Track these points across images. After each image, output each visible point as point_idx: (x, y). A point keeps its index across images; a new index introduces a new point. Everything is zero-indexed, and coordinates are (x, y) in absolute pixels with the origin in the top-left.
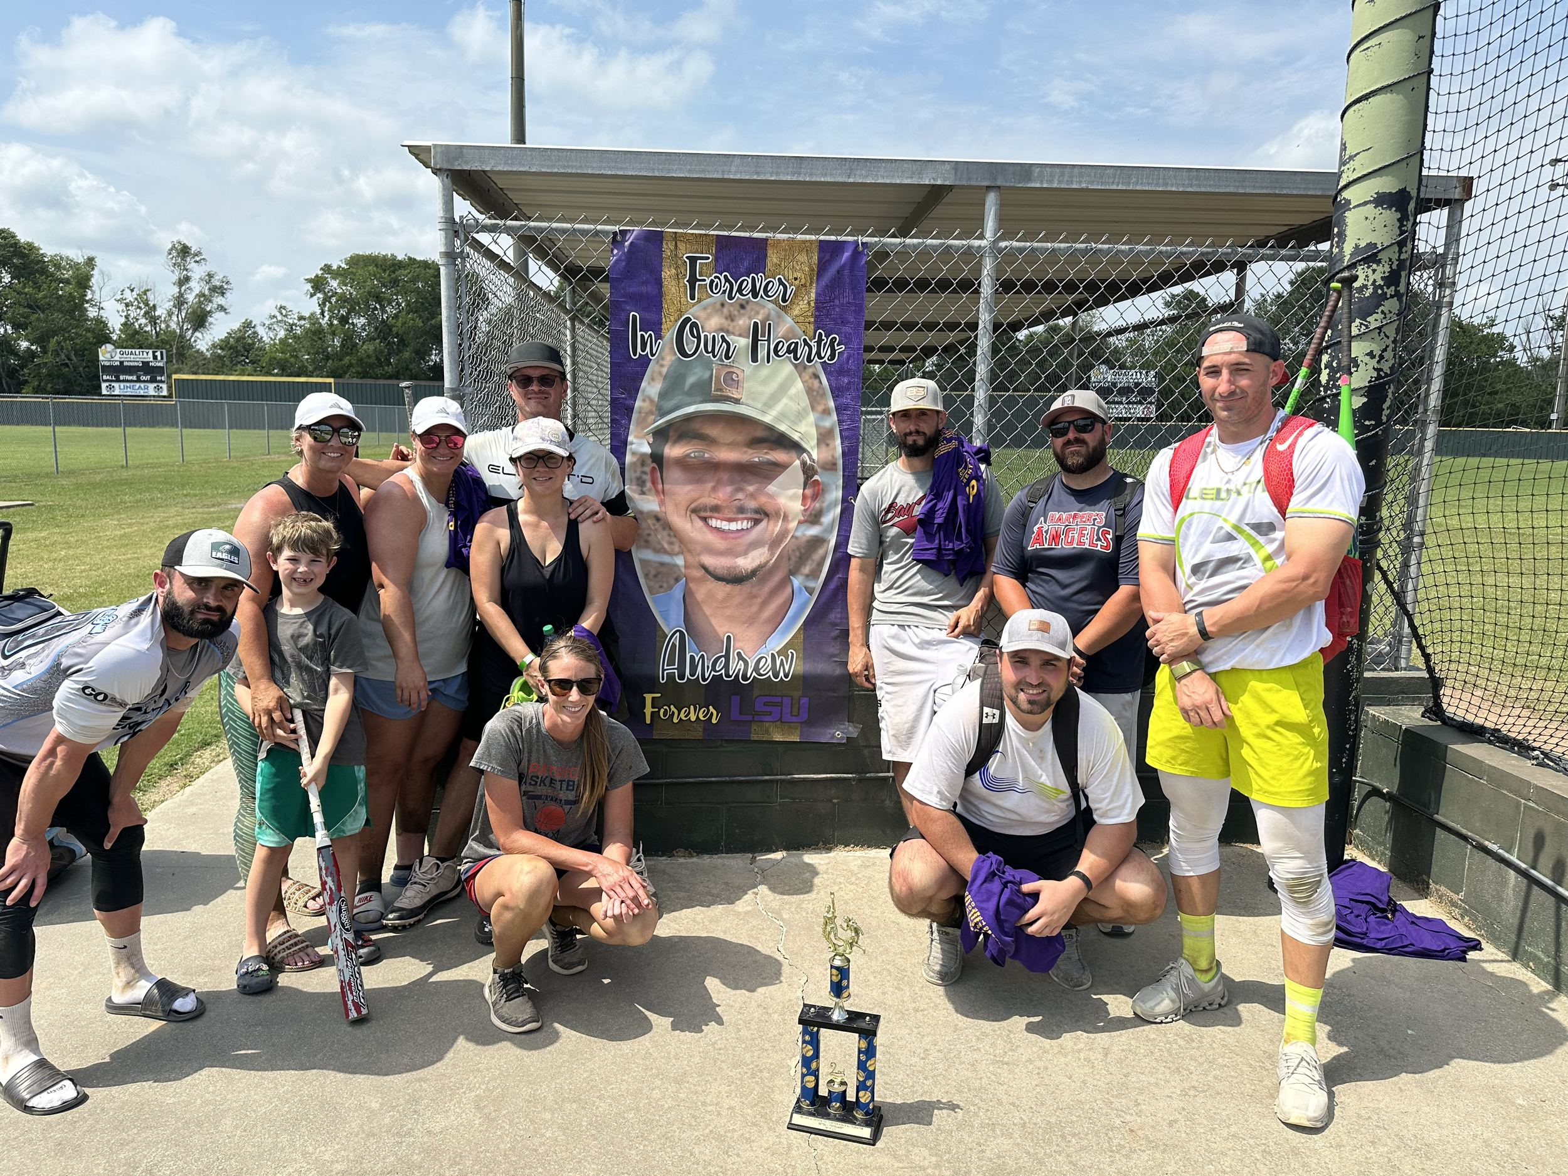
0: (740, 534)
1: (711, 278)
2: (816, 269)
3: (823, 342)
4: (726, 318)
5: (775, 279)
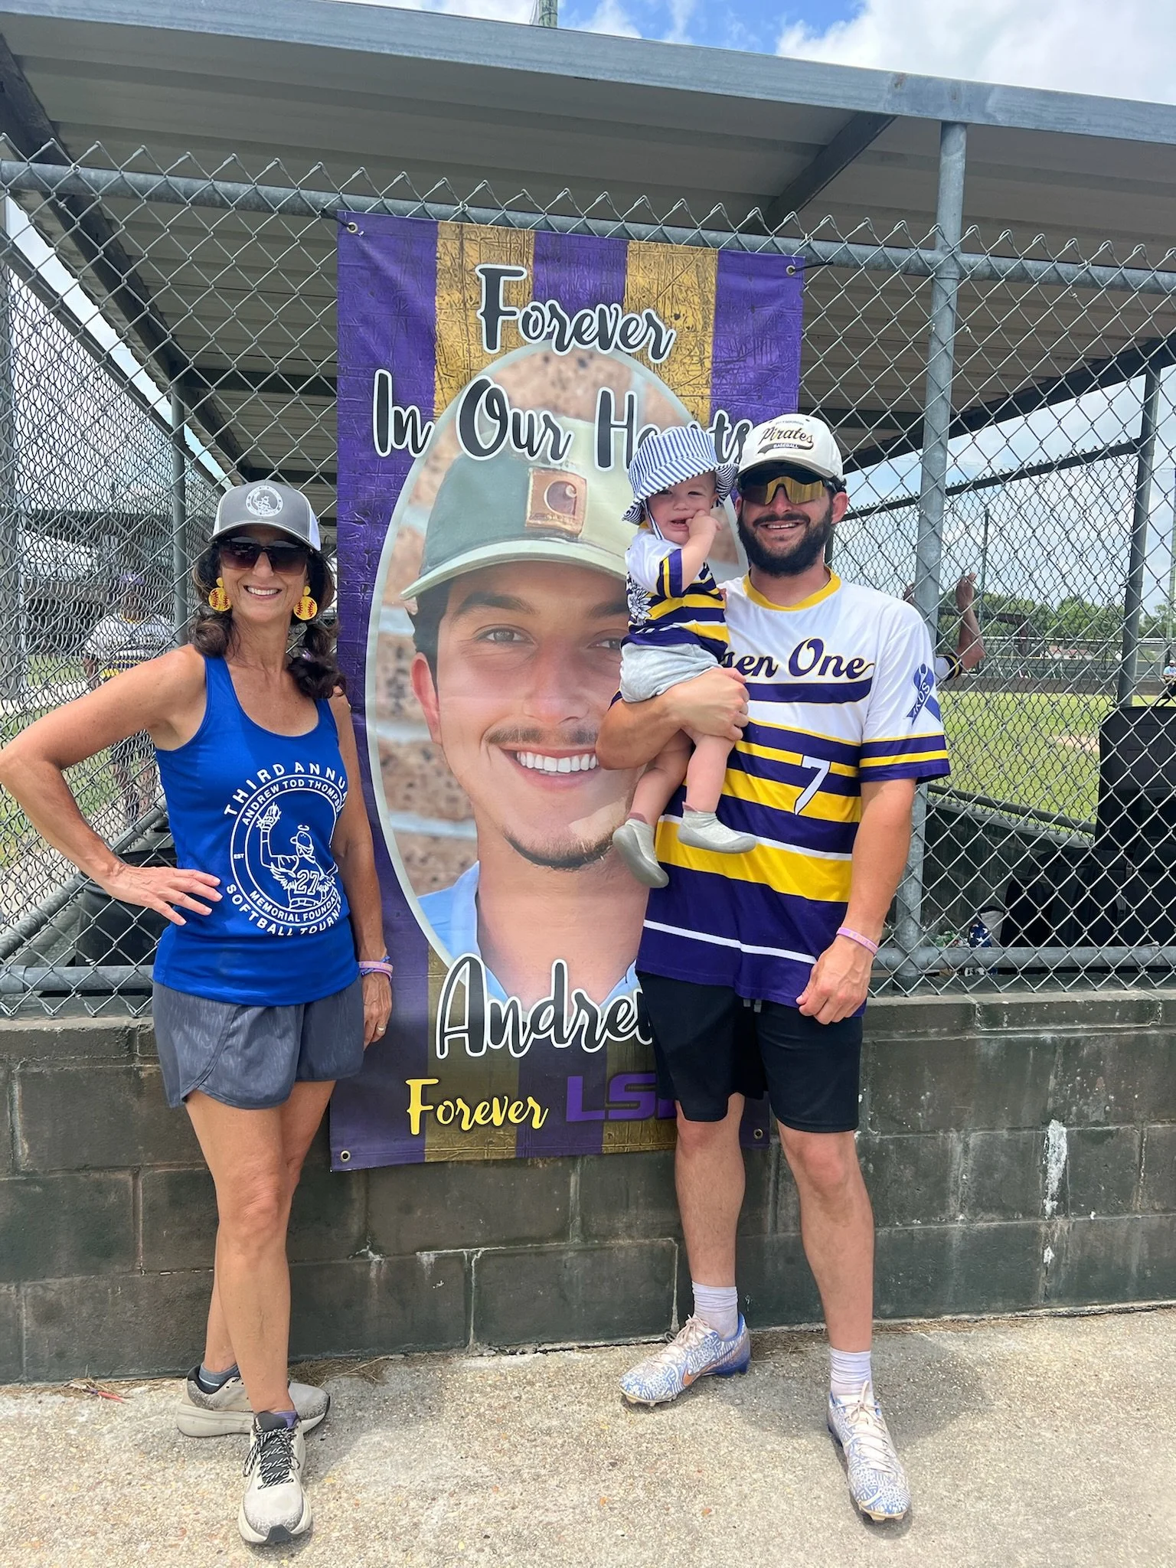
1: (524, 311)
2: (713, 301)
3: (726, 433)
4: (553, 384)
5: (640, 315)
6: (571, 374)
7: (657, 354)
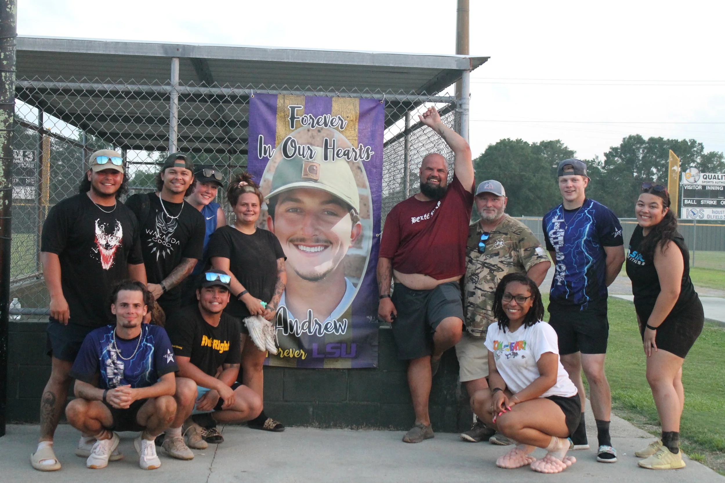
0: (316, 254)
1: (302, 117)
2: (358, 112)
3: (363, 150)
4: (310, 137)
5: (336, 117)
6: (316, 134)
7: (342, 128)
